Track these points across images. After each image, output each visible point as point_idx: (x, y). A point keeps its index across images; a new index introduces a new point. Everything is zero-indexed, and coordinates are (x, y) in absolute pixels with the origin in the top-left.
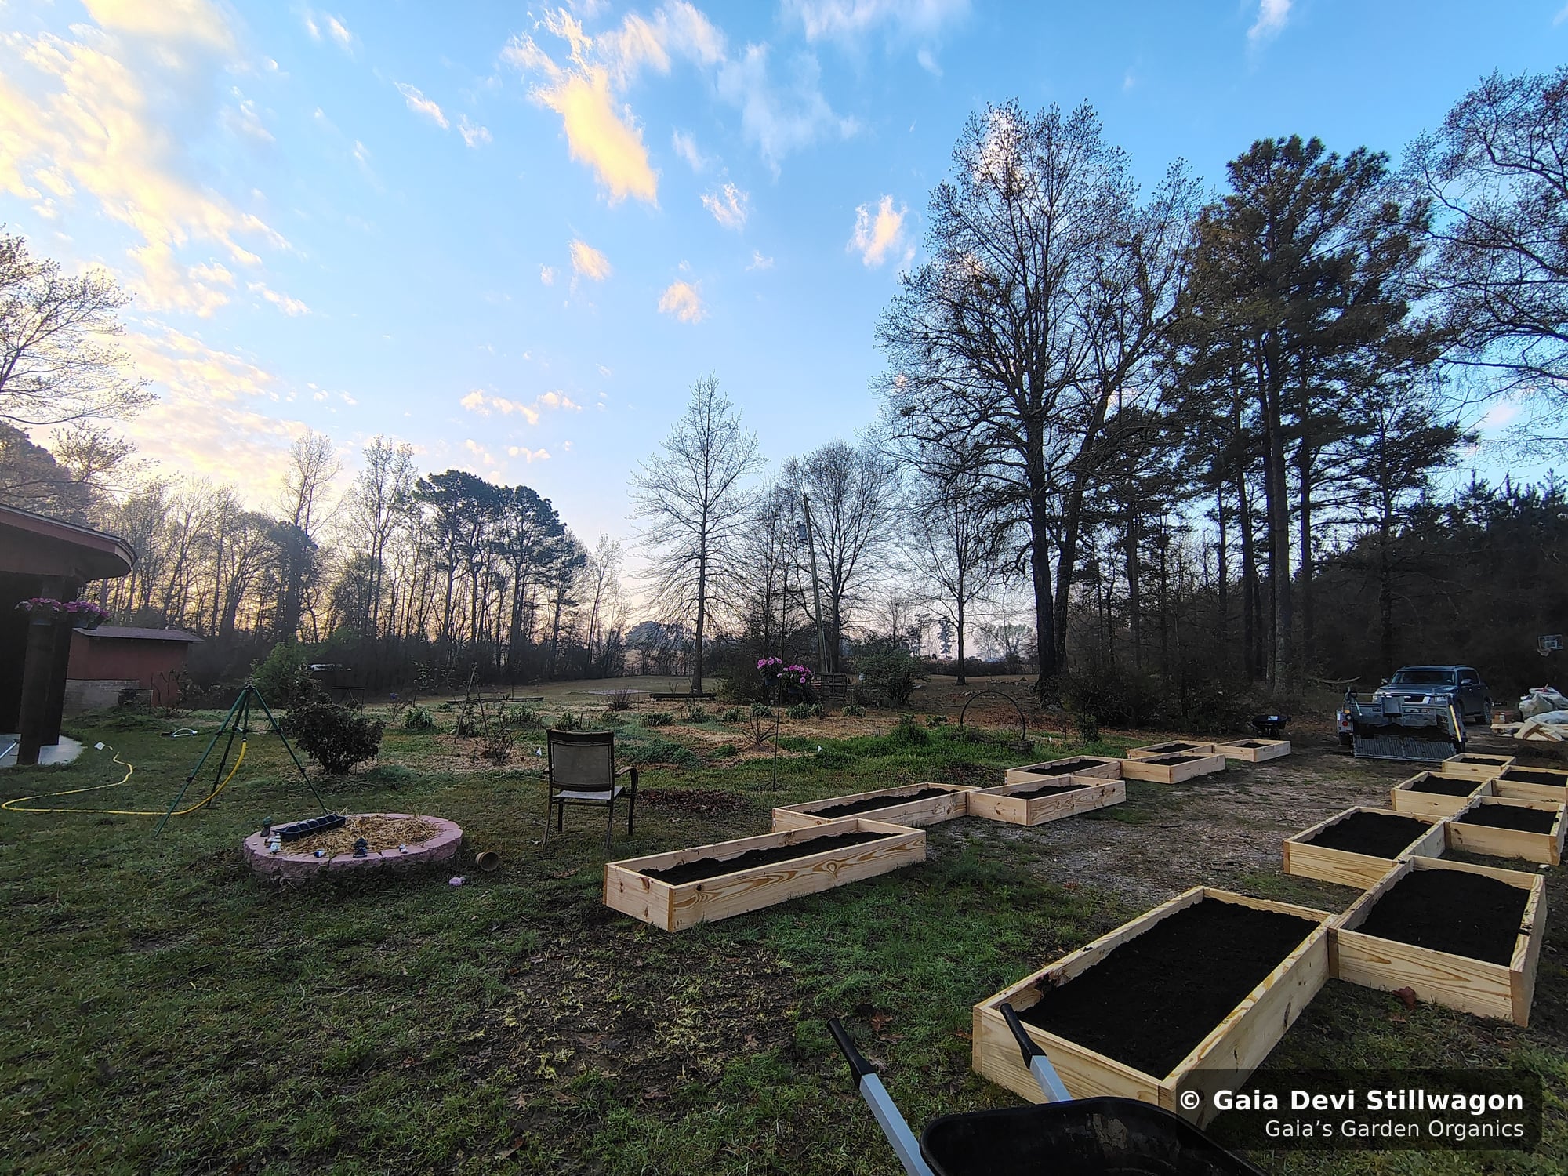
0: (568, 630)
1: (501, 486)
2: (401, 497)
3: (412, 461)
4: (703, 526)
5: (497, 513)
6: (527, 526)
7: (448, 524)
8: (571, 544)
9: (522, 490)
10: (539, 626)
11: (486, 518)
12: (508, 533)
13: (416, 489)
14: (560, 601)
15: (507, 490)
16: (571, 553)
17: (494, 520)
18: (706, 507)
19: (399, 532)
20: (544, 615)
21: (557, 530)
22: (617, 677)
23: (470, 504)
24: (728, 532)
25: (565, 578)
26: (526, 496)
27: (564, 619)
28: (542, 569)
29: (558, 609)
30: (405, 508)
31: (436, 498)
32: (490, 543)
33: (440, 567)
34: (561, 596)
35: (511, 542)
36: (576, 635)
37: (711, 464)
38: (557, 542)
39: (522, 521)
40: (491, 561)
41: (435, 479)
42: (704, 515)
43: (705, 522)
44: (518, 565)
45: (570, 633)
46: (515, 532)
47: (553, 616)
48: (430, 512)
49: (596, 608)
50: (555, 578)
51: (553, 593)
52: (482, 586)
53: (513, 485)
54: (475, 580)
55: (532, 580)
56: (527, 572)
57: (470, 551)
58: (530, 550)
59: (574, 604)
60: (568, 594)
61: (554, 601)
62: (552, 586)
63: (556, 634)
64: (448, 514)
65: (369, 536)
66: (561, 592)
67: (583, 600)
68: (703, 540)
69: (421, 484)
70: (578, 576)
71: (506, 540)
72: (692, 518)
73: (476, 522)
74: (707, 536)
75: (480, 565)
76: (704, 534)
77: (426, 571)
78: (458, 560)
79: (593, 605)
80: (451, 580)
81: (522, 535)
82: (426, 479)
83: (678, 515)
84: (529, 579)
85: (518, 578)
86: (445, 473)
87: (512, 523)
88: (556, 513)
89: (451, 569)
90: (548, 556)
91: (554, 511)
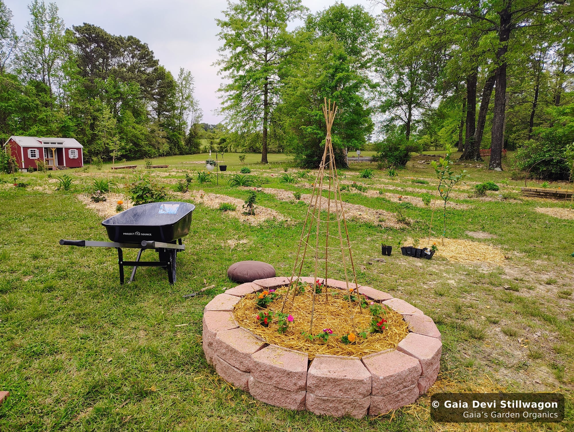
1: (117, 36)
5: (116, 53)
6: (136, 60)
7: (87, 59)
9: (130, 38)
11: (110, 55)
12: (124, 65)
13: (65, 35)
14: (160, 109)
15: (121, 38)
17: (115, 57)
21: (154, 63)
22: (197, 153)
26: (133, 42)
29: (159, 113)
31: (78, 42)
32: (115, 71)
34: (160, 105)
38: (155, 71)
39: (132, 57)
41: (77, 29)
46: (129, 65)
49: (181, 114)
50: (156, 94)
51: (156, 104)
61: (157, 109)
62: (154, 99)
64: (86, 52)
65: (40, 66)
66: (160, 102)
69: (68, 32)
71: (125, 70)
73: (103, 58)
79: (179, 111)
81: (133, 67)
82: (71, 29)
86: (82, 25)
87: (127, 59)
88: (152, 52)
91: (150, 50)
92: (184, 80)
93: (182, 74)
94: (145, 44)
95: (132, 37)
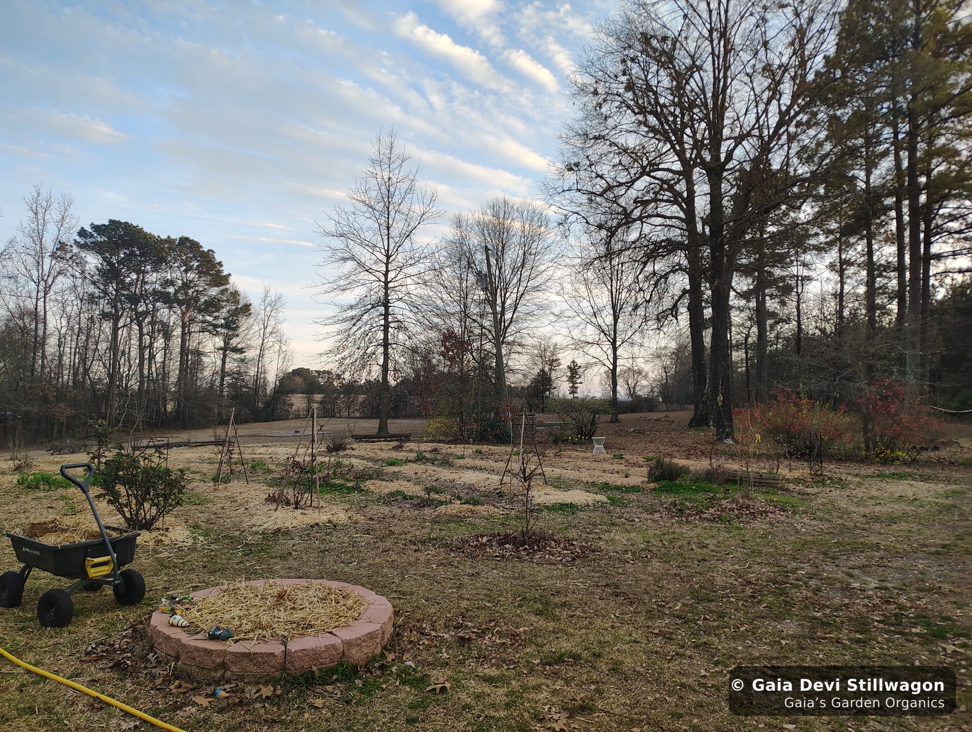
0: (236, 376)
1: (164, 237)
2: (62, 247)
3: (72, 211)
4: (386, 275)
5: (160, 263)
6: (191, 276)
7: (110, 274)
8: (235, 294)
9: (184, 241)
10: (207, 373)
11: (149, 268)
12: (172, 283)
13: (78, 239)
14: (226, 349)
15: (169, 241)
16: (237, 302)
17: (155, 270)
18: (388, 257)
19: (63, 282)
20: (211, 361)
21: (221, 280)
22: (284, 419)
23: (132, 253)
24: (409, 281)
25: (231, 325)
26: (188, 245)
27: (230, 366)
28: (210, 319)
29: (225, 356)
30: (68, 256)
31: (97, 248)
32: (155, 292)
33: (105, 316)
34: (226, 343)
35: (177, 292)
36: (243, 380)
37: (392, 214)
38: (222, 292)
39: (186, 271)
40: (156, 311)
41: (97, 228)
42: (387, 264)
43: (387, 271)
44: (184, 314)
45: (236, 379)
46: (180, 282)
47: (219, 363)
48: (93, 261)
49: (261, 356)
50: (222, 326)
51: (219, 342)
52: (148, 334)
53: (176, 236)
54: (141, 330)
55: (197, 329)
56: (192, 320)
57: (134, 300)
58: (197, 300)
59: (241, 351)
60: (234, 342)
61: (221, 349)
62: (217, 334)
63: (222, 380)
64: (110, 263)
66: (227, 340)
67: (249, 347)
68: (386, 288)
69: (82, 233)
70: (244, 323)
71: (171, 290)
72: (374, 267)
73: (138, 272)
74: (390, 285)
75: (146, 313)
76: (386, 283)
77: (91, 319)
78: (124, 309)
79: (258, 352)
80: (115, 330)
81: (186, 285)
82: (89, 229)
83: (360, 264)
84: (195, 328)
85: (183, 328)
86: (107, 223)
87: (175, 274)
88: (220, 264)
89: (116, 319)
90: (212, 305)
91: (218, 261)
92: (269, 305)
93: (266, 296)
94: (209, 251)
95: (187, 239)
